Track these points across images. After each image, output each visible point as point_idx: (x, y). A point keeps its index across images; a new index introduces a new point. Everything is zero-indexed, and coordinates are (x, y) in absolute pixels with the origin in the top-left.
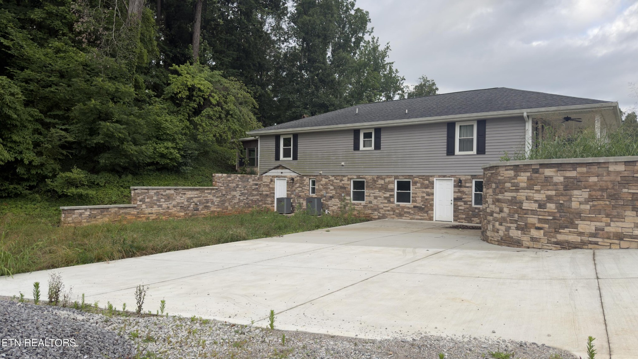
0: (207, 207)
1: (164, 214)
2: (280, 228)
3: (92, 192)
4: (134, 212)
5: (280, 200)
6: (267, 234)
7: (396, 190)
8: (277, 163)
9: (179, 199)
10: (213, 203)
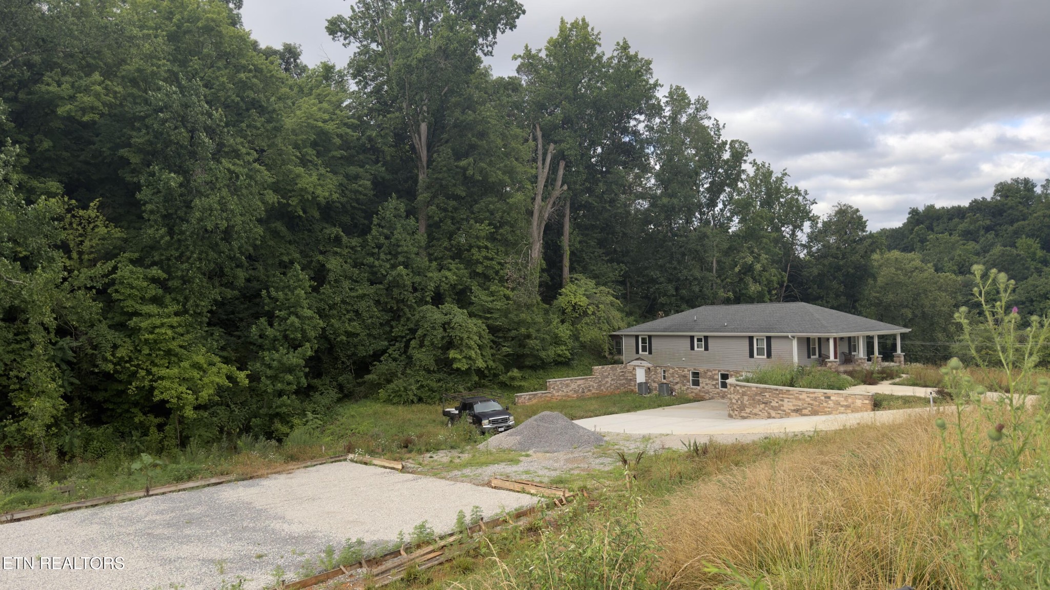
0: (590, 390)
1: (565, 396)
2: (636, 407)
3: (523, 383)
4: (550, 395)
5: (640, 384)
6: (628, 411)
7: (720, 380)
8: (638, 356)
9: (574, 386)
10: (593, 387)
